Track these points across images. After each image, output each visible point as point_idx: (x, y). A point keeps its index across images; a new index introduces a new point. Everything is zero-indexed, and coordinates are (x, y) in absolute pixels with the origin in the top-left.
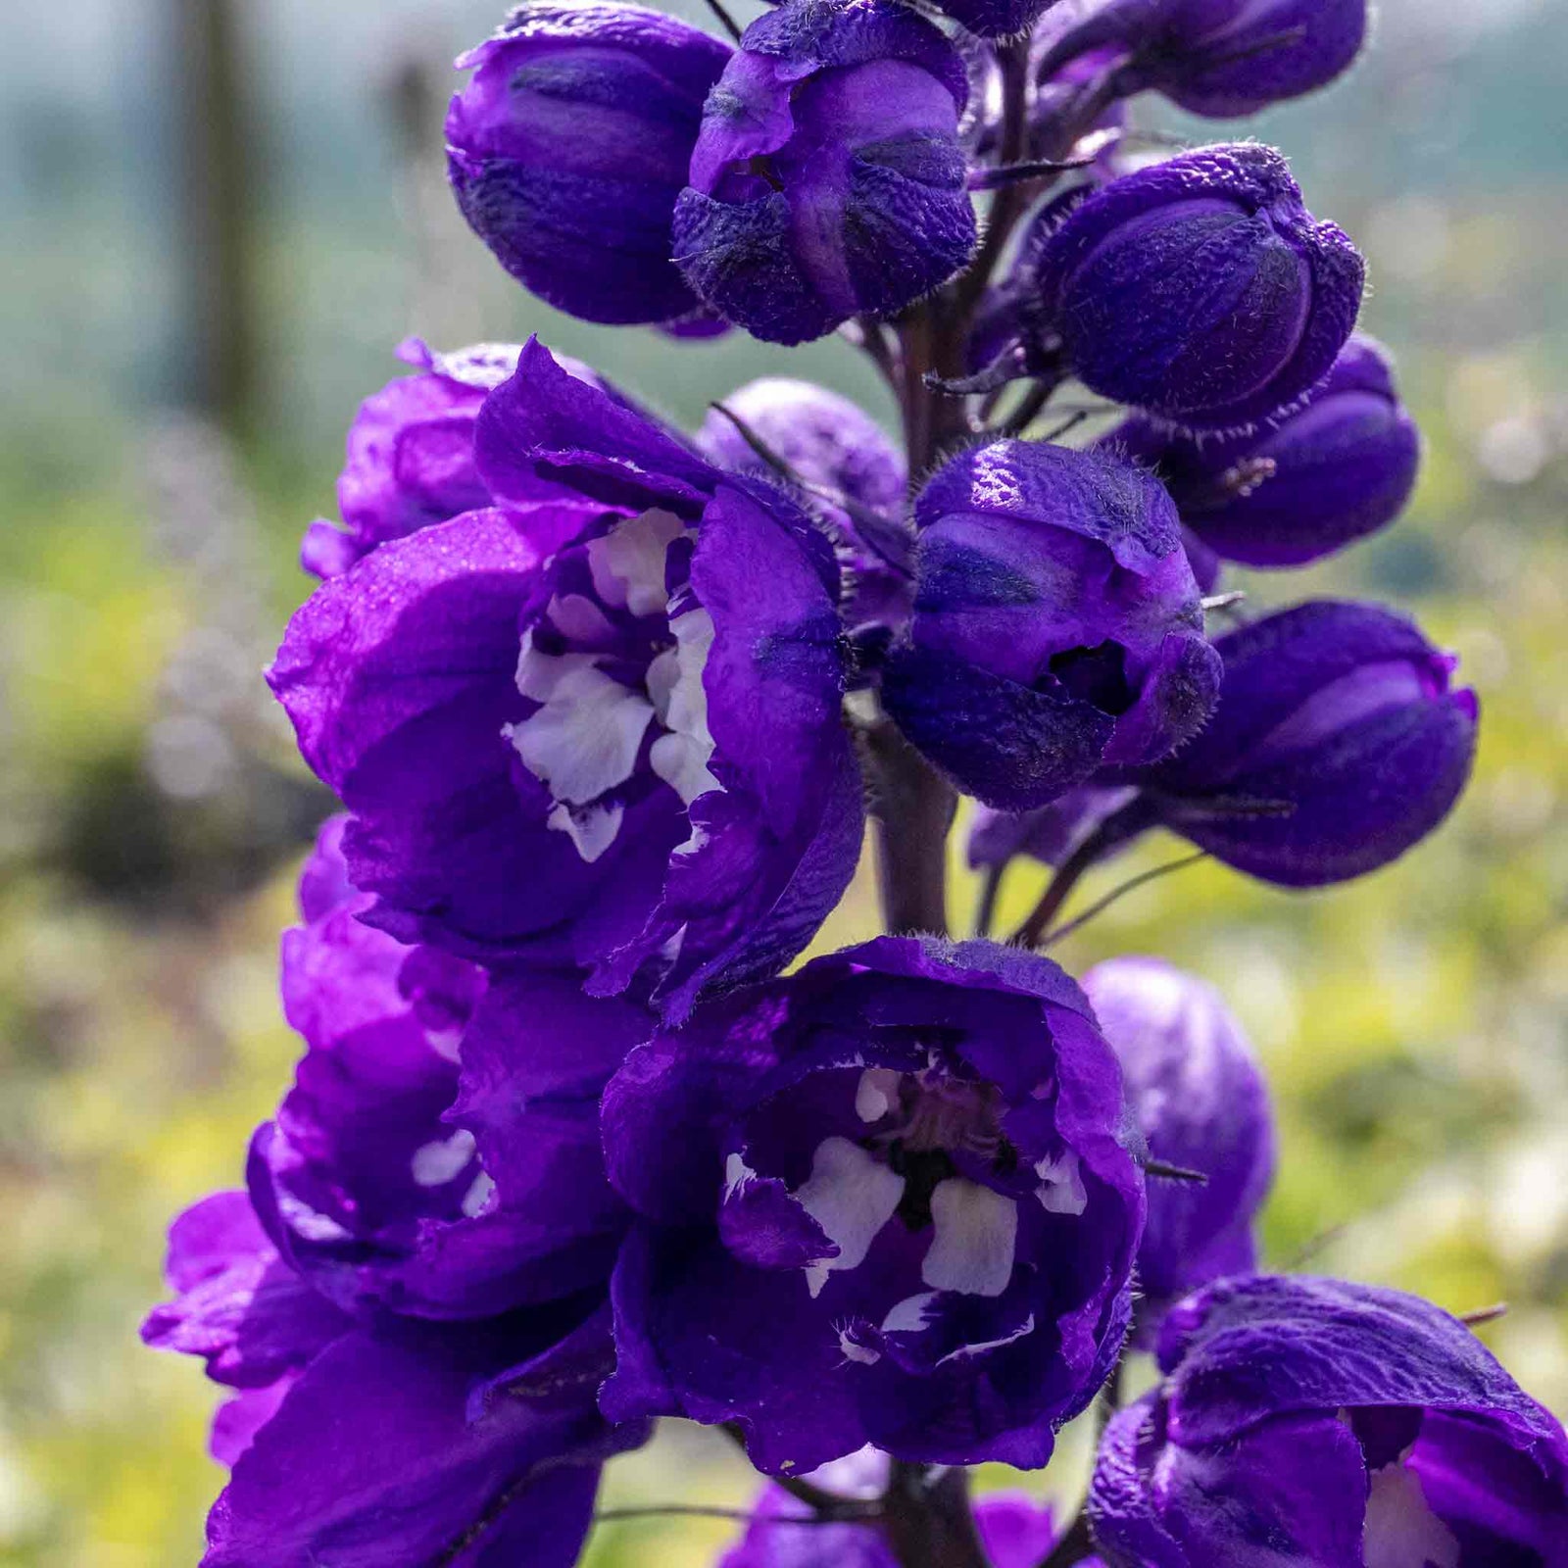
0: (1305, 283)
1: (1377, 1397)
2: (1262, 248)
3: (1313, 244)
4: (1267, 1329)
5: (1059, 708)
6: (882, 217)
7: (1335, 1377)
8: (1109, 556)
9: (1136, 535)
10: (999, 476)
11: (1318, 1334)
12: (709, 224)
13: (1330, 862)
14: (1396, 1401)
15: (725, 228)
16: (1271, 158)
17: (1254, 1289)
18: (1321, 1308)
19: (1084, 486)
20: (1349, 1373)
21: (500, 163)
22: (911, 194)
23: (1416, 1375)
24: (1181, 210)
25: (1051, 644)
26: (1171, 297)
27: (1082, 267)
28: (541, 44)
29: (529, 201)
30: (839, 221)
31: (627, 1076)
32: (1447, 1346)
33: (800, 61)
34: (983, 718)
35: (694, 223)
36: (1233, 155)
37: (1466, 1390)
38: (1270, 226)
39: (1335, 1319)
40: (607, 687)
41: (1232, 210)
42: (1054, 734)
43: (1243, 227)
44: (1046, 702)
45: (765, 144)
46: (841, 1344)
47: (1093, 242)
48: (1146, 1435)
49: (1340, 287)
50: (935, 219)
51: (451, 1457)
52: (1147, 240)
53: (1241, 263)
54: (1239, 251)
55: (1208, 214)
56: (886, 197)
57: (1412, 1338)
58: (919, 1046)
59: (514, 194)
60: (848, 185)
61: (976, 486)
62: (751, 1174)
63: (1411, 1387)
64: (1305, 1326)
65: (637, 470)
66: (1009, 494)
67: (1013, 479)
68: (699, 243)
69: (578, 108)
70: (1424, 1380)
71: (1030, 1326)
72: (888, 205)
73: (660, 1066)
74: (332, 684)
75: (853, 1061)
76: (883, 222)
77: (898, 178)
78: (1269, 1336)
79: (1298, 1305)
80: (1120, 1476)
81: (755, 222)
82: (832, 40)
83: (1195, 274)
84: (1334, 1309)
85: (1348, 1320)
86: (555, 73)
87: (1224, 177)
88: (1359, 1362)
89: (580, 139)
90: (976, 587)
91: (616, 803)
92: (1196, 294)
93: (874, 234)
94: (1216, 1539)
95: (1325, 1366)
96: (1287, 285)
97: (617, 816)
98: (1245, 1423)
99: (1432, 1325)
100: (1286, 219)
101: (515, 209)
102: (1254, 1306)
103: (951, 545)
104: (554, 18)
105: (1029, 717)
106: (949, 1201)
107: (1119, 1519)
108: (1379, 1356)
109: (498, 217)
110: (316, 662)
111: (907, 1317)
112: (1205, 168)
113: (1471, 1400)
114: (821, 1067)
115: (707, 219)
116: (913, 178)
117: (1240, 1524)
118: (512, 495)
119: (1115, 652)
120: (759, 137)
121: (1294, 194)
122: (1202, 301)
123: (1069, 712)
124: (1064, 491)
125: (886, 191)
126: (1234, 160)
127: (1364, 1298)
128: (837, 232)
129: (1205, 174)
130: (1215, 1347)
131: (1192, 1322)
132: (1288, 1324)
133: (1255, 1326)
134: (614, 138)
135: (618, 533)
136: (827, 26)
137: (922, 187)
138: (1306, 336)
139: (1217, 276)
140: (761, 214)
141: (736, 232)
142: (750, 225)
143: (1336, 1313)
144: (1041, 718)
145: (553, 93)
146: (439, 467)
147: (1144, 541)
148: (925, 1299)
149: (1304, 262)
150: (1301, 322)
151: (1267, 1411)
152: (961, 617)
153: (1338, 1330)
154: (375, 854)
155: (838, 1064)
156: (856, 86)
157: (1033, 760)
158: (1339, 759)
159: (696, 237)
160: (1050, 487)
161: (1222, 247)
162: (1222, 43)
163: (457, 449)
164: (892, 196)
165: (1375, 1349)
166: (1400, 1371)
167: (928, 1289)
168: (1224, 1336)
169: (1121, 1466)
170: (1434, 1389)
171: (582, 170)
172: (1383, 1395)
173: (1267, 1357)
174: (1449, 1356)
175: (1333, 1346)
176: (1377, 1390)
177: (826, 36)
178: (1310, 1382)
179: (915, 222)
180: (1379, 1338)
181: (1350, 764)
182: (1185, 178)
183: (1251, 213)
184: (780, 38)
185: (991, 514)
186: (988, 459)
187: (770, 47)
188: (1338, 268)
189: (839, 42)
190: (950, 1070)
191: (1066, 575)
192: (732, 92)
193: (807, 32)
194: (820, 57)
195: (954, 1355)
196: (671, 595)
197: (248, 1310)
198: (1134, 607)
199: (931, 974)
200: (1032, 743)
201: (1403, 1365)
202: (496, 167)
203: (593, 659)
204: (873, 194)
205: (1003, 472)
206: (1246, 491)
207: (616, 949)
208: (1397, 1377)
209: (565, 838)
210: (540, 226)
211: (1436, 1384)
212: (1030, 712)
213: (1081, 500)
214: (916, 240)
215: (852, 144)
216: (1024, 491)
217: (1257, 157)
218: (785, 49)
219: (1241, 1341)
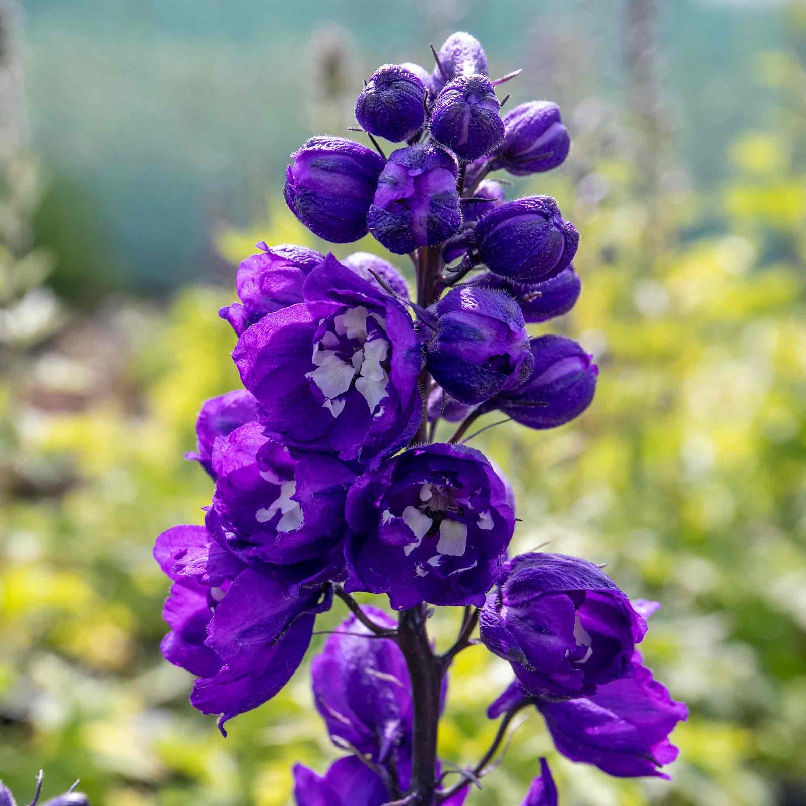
0: (563, 242)
1: (576, 587)
2: (551, 231)
3: (566, 230)
4: (539, 568)
5: (491, 373)
6: (439, 219)
7: (563, 582)
8: (508, 327)
9: (515, 321)
10: (470, 300)
11: (556, 569)
12: (385, 218)
13: (553, 421)
14: (582, 589)
15: (390, 220)
16: (553, 202)
17: (532, 556)
18: (556, 561)
19: (498, 304)
20: (567, 580)
21: (309, 192)
22: (448, 211)
23: (587, 581)
24: (526, 217)
25: (489, 354)
26: (523, 245)
27: (491, 233)
28: (321, 152)
29: (318, 205)
30: (427, 219)
31: (357, 486)
32: (597, 573)
33: (416, 169)
34: (466, 376)
35: (379, 217)
36: (541, 200)
37: (602, 586)
38: (552, 223)
39: (561, 565)
40: (340, 362)
41: (542, 219)
42: (489, 381)
43: (545, 224)
44: (486, 371)
45: (404, 194)
46: (416, 570)
47: (496, 225)
48: (498, 603)
49: (573, 243)
50: (454, 219)
51: (279, 609)
52: (515, 227)
53: (545, 236)
54: (544, 232)
55: (534, 219)
56: (440, 213)
57: (585, 570)
58: (444, 477)
59: (313, 201)
60: (430, 209)
61: (463, 303)
62: (393, 516)
63: (586, 585)
64: (552, 567)
65: (365, 296)
66: (475, 306)
67: (475, 301)
68: (380, 224)
69: (333, 174)
70: (590, 583)
71: (475, 564)
72: (441, 215)
73: (365, 483)
74: (252, 358)
75: (424, 481)
76: (439, 220)
77: (444, 207)
78: (540, 570)
79: (548, 561)
80: (492, 615)
81: (400, 219)
82: (425, 162)
83: (531, 238)
84: (559, 562)
85: (565, 565)
86: (326, 163)
87: (539, 208)
88: (571, 578)
89: (334, 184)
90: (465, 335)
91: (343, 399)
92: (531, 245)
93: (437, 224)
94: (525, 633)
95: (559, 579)
96: (558, 243)
97: (343, 403)
98: (534, 597)
99: (590, 567)
100: (557, 222)
101: (312, 207)
102: (532, 562)
103: (455, 321)
104: (324, 143)
105: (481, 376)
106: (446, 526)
107: (493, 628)
108: (576, 576)
109: (307, 209)
110: (247, 351)
111: (434, 562)
112: (532, 204)
113: (604, 588)
114: (414, 483)
115: (384, 216)
116: (448, 207)
117: (532, 627)
118: (309, 299)
119: (507, 356)
120: (401, 192)
121: (559, 213)
122: (533, 247)
123: (493, 375)
124: (493, 306)
125: (441, 211)
126: (541, 202)
127: (568, 559)
128: (425, 224)
129: (532, 206)
130: (522, 574)
131: (509, 569)
132: (546, 566)
133: (535, 567)
134: (344, 184)
135: (348, 314)
136: (423, 158)
137: (450, 209)
138: (562, 258)
139: (538, 240)
140: (402, 216)
141: (394, 222)
142: (399, 220)
143: (561, 563)
144: (485, 376)
145: (326, 169)
146: (277, 286)
147: (517, 322)
148: (438, 557)
149: (563, 235)
150: (561, 255)
151: (541, 593)
152: (459, 344)
153: (562, 568)
154: (266, 414)
155: (419, 483)
156: (431, 177)
157: (481, 389)
158: (558, 388)
159: (379, 222)
160: (488, 305)
161: (539, 231)
162: (526, 155)
163: (283, 281)
164: (442, 213)
165: (574, 574)
166: (582, 580)
167: (439, 554)
168: (524, 571)
169: (492, 612)
170: (594, 585)
171: (334, 195)
172: (578, 587)
173: (540, 576)
174: (596, 575)
175: (561, 573)
176: (576, 585)
177: (423, 161)
178: (555, 583)
179: (449, 220)
180: (576, 570)
181: (562, 391)
182: (526, 207)
183: (547, 220)
184: (409, 161)
185: (468, 312)
186: (466, 294)
187: (406, 164)
188: (573, 237)
189: (427, 163)
190: (453, 485)
191: (494, 332)
192: (392, 177)
193: (417, 160)
194: (422, 168)
195: (455, 572)
196: (368, 334)
197: (208, 562)
198: (511, 342)
199: (454, 455)
200: (482, 384)
201: (583, 578)
202: (307, 192)
203: (334, 352)
204: (437, 212)
205: (471, 298)
206: (531, 301)
207: (354, 446)
208: (582, 582)
209: (328, 409)
210: (321, 212)
211: (594, 584)
212: (482, 374)
213: (498, 309)
214: (449, 226)
215: (430, 195)
216: (479, 305)
217: (548, 201)
218: (411, 165)
219: (531, 572)
